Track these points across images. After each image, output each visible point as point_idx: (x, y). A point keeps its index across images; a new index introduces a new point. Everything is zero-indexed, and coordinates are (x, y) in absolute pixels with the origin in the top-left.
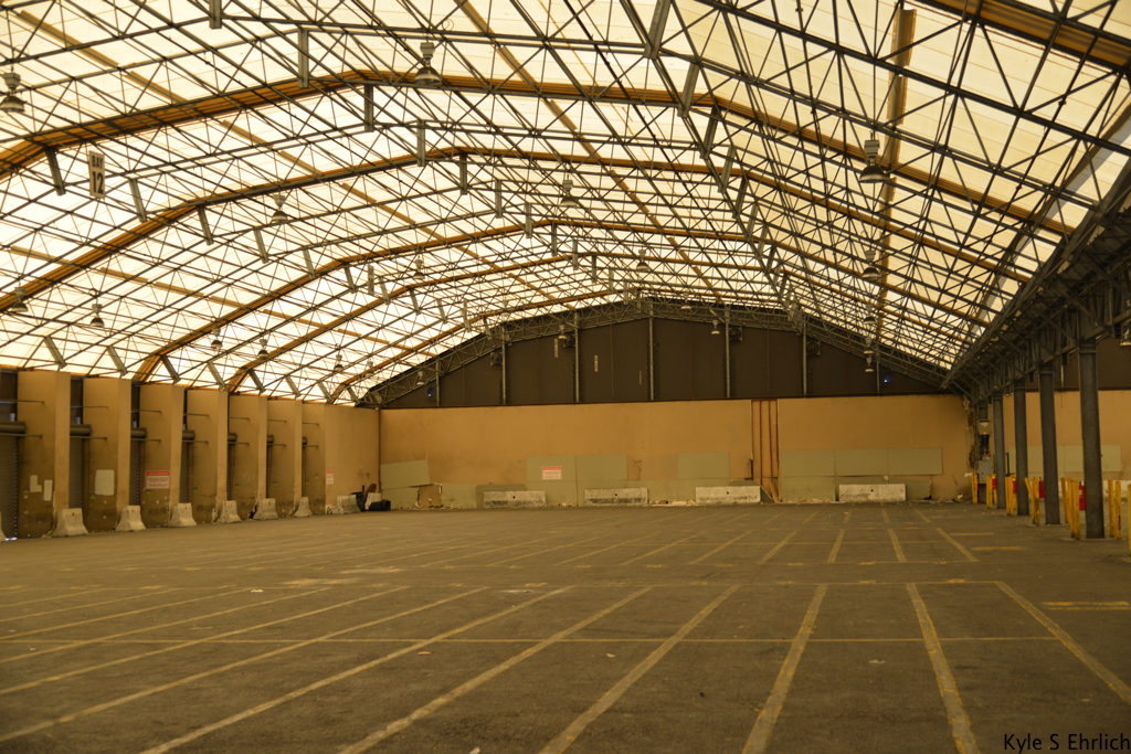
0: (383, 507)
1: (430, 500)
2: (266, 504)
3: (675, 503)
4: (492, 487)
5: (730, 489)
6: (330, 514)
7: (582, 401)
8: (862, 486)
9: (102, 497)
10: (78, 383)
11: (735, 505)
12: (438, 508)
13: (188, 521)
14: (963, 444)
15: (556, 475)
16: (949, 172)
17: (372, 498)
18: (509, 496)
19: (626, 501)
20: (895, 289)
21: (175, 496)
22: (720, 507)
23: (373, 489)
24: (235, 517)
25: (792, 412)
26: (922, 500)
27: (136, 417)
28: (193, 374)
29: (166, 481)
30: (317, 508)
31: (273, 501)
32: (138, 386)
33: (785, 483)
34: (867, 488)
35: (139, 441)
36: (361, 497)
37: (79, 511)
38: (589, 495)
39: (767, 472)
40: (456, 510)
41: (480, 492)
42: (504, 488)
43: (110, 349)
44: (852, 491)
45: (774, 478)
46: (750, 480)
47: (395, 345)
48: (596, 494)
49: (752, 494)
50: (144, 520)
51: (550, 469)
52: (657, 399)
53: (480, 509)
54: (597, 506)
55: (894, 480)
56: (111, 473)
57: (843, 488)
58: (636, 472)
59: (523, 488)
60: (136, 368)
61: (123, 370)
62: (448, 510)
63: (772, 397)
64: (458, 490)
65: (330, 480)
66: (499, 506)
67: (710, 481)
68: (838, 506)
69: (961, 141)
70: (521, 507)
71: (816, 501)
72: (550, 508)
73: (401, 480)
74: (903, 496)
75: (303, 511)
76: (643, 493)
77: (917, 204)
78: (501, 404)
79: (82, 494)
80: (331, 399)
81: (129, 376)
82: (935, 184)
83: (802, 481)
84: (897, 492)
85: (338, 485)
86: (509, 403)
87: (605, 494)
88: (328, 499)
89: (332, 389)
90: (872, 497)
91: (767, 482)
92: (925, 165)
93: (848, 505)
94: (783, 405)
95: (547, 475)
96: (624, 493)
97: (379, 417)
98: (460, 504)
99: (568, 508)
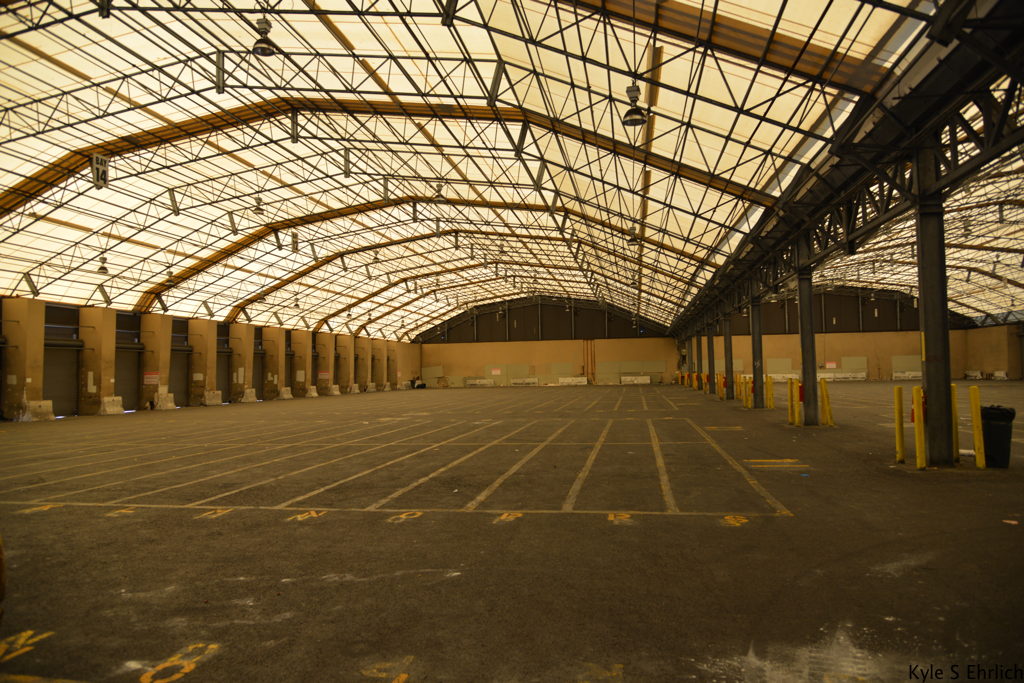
1: (443, 383)
2: (371, 385)
3: (550, 385)
4: (470, 378)
5: (574, 379)
6: (399, 389)
7: (510, 340)
8: (631, 377)
9: (299, 383)
10: (288, 332)
11: (576, 386)
12: (447, 387)
13: (337, 393)
14: (675, 359)
15: (498, 372)
16: (667, 241)
17: (418, 383)
18: (477, 382)
19: (529, 384)
20: (645, 292)
21: (331, 382)
22: (569, 386)
23: (418, 379)
24: (358, 391)
25: (600, 344)
26: (657, 383)
27: (314, 347)
28: (339, 329)
29: (328, 375)
30: (394, 387)
31: (374, 384)
32: (315, 334)
33: (598, 376)
34: (633, 378)
35: (316, 358)
36: (413, 382)
37: (289, 388)
38: (512, 381)
39: (590, 371)
40: (454, 388)
41: (465, 379)
42: (476, 378)
43: (303, 318)
44: (627, 380)
45: (593, 374)
46: (582, 375)
47: (427, 316)
48: (515, 381)
49: (584, 381)
50: (318, 393)
51: (495, 370)
52: (542, 339)
53: (465, 387)
54: (516, 386)
55: (645, 374)
56: (303, 372)
57: (623, 378)
58: (533, 371)
59: (484, 378)
60: (314, 326)
61: (308, 327)
62: (451, 388)
63: (592, 339)
64: (455, 379)
65: (399, 375)
66: (473, 386)
67: (565, 375)
68: (621, 386)
69: (672, 227)
70: (483, 387)
71: (611, 384)
72: (495, 387)
73: (431, 374)
74: (649, 381)
75: (387, 389)
76: (536, 380)
77: (653, 255)
78: (474, 341)
79: (291, 381)
80: (399, 339)
81: (311, 330)
82: (661, 246)
83: (605, 375)
84: (646, 380)
85: (403, 377)
86: (478, 341)
87: (519, 381)
88: (399, 382)
89: (400, 335)
90: (635, 382)
91: (590, 376)
92: (657, 237)
93: (625, 386)
94: (597, 342)
95: (494, 373)
96: (528, 380)
97: (421, 348)
98: (456, 385)
99: (504, 387)
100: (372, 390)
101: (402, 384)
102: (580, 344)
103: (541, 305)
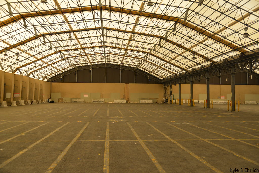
0: (53, 102)
2: (35, 101)
3: (110, 102)
4: (74, 98)
5: (120, 100)
6: (44, 103)
7: (92, 82)
8: (144, 100)
11: (121, 103)
12: (62, 102)
13: (23, 104)
14: (163, 93)
15: (87, 96)
18: (77, 100)
19: (100, 102)
21: (20, 99)
22: (118, 103)
24: (30, 103)
25: (133, 86)
26: (155, 103)
33: (130, 99)
38: (93, 100)
40: (66, 103)
41: (71, 99)
42: (76, 99)
44: (143, 101)
45: (128, 98)
46: (124, 98)
48: (94, 100)
49: (124, 101)
51: (85, 95)
52: (107, 82)
53: (71, 103)
54: (95, 103)
55: (150, 99)
56: (10, 93)
57: (141, 100)
58: (102, 96)
59: (80, 99)
62: (65, 103)
63: (129, 83)
64: (67, 99)
66: (75, 102)
67: (116, 99)
68: (140, 104)
70: (80, 103)
71: (136, 103)
72: (85, 103)
73: (55, 97)
74: (152, 102)
75: (40, 103)
76: (104, 100)
84: (151, 101)
85: (45, 97)
86: (77, 82)
87: (97, 100)
88: (43, 100)
90: (146, 102)
91: (127, 99)
93: (143, 103)
94: (131, 84)
95: (85, 96)
96: (100, 100)
97: (51, 84)
98: (67, 102)
99: (89, 103)
100: (35, 103)
101: (45, 101)
102: (123, 85)
103: (107, 67)
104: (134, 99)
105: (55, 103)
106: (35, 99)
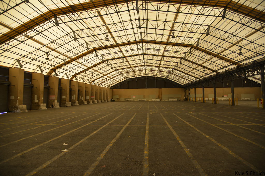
0: (114, 101)
1: (119, 100)
3: (149, 101)
4: (127, 99)
5: (156, 99)
6: (109, 102)
7: (138, 88)
9: (87, 99)
11: (157, 101)
12: (120, 101)
14: (184, 94)
15: (135, 97)
18: (129, 100)
19: (143, 100)
22: (155, 101)
25: (163, 90)
26: (179, 101)
33: (163, 98)
34: (172, 99)
38: (139, 100)
39: (160, 97)
41: (125, 99)
42: (128, 99)
45: (161, 98)
46: (158, 98)
49: (159, 100)
52: (147, 88)
53: (125, 101)
54: (140, 101)
55: (176, 98)
57: (170, 99)
58: (144, 97)
59: (130, 99)
63: (161, 88)
64: (122, 99)
65: (108, 97)
66: (128, 101)
67: (153, 98)
68: (169, 101)
71: (166, 100)
72: (134, 101)
73: (115, 97)
74: (177, 100)
75: (106, 101)
76: (145, 99)
84: (176, 100)
86: (129, 88)
90: (173, 100)
93: (171, 101)
94: (163, 89)
95: (133, 97)
97: (113, 90)
98: (123, 101)
99: (136, 101)
100: (103, 102)
101: (109, 100)
102: (158, 89)
103: (147, 78)
104: (164, 98)
105: (116, 101)
106: (103, 99)
